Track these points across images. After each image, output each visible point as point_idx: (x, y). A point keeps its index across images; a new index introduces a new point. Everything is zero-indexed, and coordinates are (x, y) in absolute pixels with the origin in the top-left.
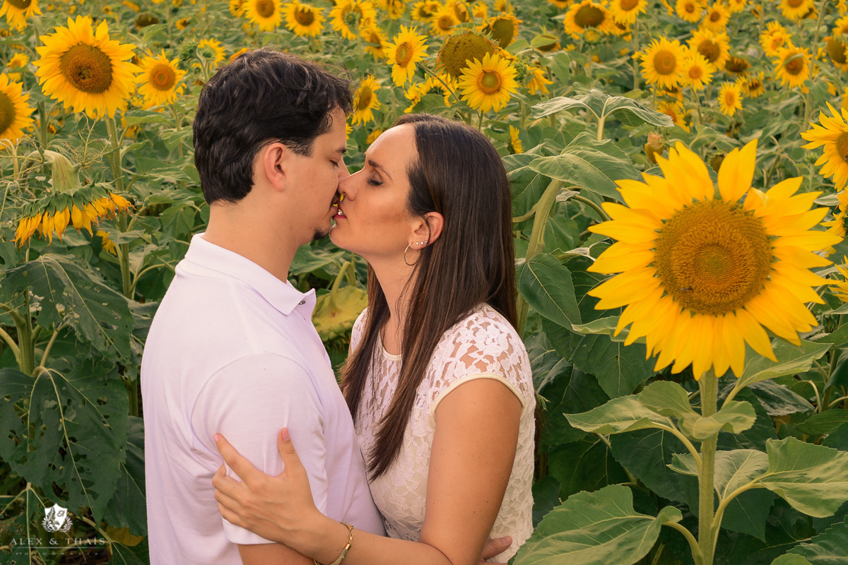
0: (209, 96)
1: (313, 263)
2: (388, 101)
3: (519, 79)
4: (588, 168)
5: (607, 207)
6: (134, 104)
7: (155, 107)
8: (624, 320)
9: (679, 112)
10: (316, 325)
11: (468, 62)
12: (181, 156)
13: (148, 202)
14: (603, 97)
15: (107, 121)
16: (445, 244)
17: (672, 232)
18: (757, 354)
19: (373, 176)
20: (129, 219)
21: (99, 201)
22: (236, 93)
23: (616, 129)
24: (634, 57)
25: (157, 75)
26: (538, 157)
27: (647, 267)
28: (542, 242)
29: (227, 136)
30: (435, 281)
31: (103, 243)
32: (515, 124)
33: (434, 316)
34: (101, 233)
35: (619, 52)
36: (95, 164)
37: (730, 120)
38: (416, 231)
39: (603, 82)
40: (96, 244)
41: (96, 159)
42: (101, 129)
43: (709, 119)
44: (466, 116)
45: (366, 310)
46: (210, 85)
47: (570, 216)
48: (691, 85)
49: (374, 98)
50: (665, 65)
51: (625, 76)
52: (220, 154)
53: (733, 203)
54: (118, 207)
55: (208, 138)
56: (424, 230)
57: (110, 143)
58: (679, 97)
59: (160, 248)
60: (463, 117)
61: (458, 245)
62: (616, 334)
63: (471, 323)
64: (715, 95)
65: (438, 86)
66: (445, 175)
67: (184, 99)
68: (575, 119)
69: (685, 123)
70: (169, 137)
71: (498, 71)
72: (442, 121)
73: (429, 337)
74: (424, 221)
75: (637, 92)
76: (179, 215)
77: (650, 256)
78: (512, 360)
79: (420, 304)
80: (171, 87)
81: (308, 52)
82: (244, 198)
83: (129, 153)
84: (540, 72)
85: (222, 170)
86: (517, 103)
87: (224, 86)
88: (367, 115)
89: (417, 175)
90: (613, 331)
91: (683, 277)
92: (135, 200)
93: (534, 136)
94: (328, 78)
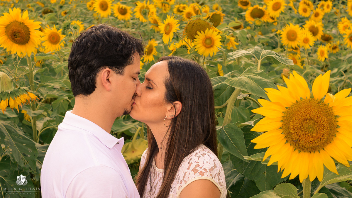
0: (76, 46)
1: (124, 127)
2: (161, 52)
3: (223, 41)
4: (252, 83)
5: (260, 101)
6: (40, 51)
7: (50, 52)
8: (267, 154)
9: (298, 59)
10: (125, 157)
11: (198, 33)
12: (62, 75)
13: (46, 97)
14: (260, 51)
15: (27, 59)
16: (183, 116)
17: (290, 113)
18: (330, 171)
19: (149, 85)
20: (37, 105)
21: (22, 96)
22: (89, 44)
23: (269, 67)
24: (278, 33)
25: (51, 37)
26: (229, 78)
27: (279, 129)
28: (230, 118)
29: (84, 64)
30: (178, 134)
31: (25, 116)
32: (221, 63)
33: (179, 150)
34: (24, 111)
35: (271, 30)
36: (20, 78)
37: (322, 64)
38: (169, 110)
39: (263, 45)
40: (21, 117)
41: (22, 76)
42: (24, 62)
43: (313, 63)
44: (197, 58)
45: (147, 149)
46: (77, 40)
47: (246, 107)
48: (304, 47)
49: (154, 50)
50: (292, 37)
51: (274, 42)
52: (81, 73)
53: (319, 100)
54: (31, 98)
55: (75, 65)
56: (173, 110)
57: (28, 69)
58: (298, 52)
59: (51, 119)
60: (196, 59)
61: (189, 116)
62: (263, 161)
63: (197, 154)
64: (316, 51)
65: (185, 45)
66: (182, 83)
67: (64, 49)
68: (249, 61)
69: (301, 64)
70: (56, 67)
71: (212, 37)
72: (180, 59)
73: (176, 160)
74: (172, 105)
75: (279, 49)
76: (61, 104)
77: (280, 124)
78: (216, 171)
79: (171, 144)
80: (58, 43)
81: (124, 28)
82: (92, 94)
83: (37, 74)
84: (233, 39)
85: (81, 81)
86: (222, 53)
87: (83, 41)
88: (151, 58)
89: (169, 84)
90: (262, 159)
91: (295, 134)
92: (40, 96)
93: (229, 68)
94: (132, 39)
